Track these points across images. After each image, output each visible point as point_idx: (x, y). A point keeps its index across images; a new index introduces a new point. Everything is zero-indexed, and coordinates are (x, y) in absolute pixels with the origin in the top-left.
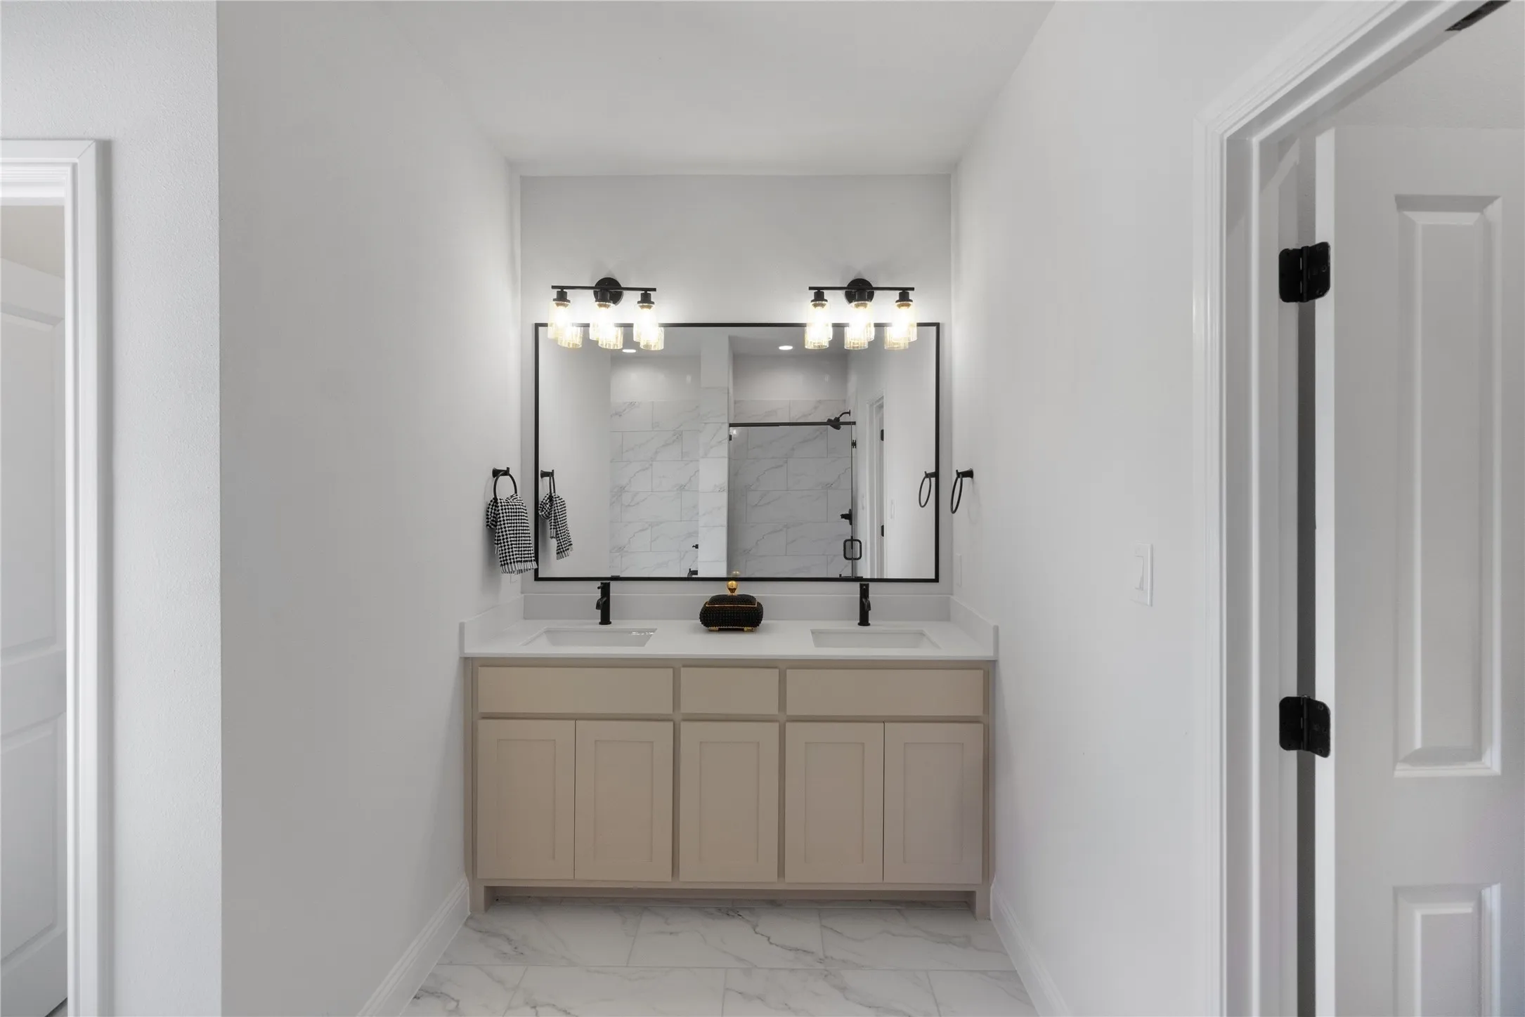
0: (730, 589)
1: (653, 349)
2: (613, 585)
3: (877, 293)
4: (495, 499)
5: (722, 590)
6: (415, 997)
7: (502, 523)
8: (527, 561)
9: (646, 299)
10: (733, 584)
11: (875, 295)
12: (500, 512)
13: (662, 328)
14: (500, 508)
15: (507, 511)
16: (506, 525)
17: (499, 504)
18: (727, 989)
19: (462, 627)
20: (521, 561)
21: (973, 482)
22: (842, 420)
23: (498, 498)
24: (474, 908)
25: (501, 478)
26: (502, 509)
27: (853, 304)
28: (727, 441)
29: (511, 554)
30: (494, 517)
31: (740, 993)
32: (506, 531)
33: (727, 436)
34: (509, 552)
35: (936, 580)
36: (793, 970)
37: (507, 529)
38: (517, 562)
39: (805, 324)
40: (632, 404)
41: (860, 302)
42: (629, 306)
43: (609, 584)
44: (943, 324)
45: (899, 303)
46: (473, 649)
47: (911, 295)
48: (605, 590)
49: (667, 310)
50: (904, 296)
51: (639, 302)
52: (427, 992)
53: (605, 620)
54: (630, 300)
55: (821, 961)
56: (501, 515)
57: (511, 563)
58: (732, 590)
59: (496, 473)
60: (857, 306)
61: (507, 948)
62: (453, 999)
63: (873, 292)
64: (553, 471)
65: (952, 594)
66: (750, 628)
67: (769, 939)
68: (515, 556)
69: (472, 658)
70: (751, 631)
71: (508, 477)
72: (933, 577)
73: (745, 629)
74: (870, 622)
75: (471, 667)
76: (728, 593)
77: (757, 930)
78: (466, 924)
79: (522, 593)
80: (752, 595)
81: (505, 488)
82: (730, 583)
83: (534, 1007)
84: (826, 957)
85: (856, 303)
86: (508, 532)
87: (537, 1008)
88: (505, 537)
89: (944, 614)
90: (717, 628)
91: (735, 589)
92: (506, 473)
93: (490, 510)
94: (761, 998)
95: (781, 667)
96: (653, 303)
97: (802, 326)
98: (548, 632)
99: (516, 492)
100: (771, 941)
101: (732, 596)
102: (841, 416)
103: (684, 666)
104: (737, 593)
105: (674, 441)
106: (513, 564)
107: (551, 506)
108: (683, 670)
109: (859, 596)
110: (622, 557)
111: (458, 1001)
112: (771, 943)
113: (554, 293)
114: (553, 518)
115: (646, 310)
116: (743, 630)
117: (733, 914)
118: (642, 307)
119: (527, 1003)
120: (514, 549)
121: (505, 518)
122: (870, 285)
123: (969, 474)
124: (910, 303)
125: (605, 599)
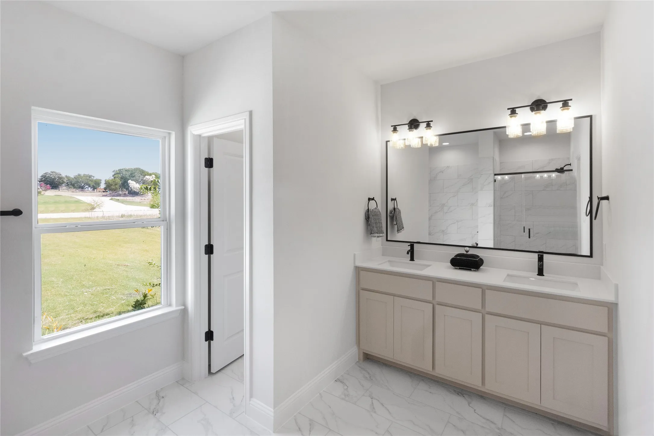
0: (466, 251)
1: (434, 146)
2: (415, 245)
3: (549, 105)
4: (368, 209)
5: (462, 251)
6: (335, 381)
7: (371, 219)
8: (380, 233)
9: (428, 125)
10: (467, 249)
11: (548, 106)
12: (370, 214)
13: (438, 137)
14: (370, 212)
15: (372, 213)
16: (372, 219)
17: (370, 211)
18: (449, 422)
19: (355, 255)
20: (378, 233)
21: (609, 202)
22: (565, 169)
23: (369, 209)
24: (359, 359)
25: (371, 201)
26: (371, 213)
27: (534, 112)
28: (492, 183)
29: (373, 230)
30: (368, 216)
31: (454, 426)
32: (372, 221)
33: (493, 180)
34: (373, 229)
35: (591, 256)
36: (483, 427)
37: (372, 220)
38: (376, 233)
39: (506, 126)
40: (448, 167)
41: (537, 112)
42: (422, 129)
43: (413, 244)
44: (595, 116)
45: (562, 108)
46: (359, 264)
47: (570, 103)
48: (412, 246)
49: (438, 129)
50: (565, 104)
51: (425, 127)
52: (339, 380)
53: (412, 259)
54: (423, 126)
55: (499, 429)
56: (370, 215)
57: (373, 233)
58: (467, 251)
59: (369, 199)
60: (535, 113)
61: (368, 376)
62: (346, 385)
63: (547, 105)
64: (396, 198)
65: (602, 265)
66: (474, 269)
67: (475, 410)
68: (375, 231)
69: (359, 267)
70: (475, 271)
71: (374, 201)
72: (589, 255)
73: (472, 269)
74: (544, 274)
75: (358, 270)
76: (465, 253)
77: (470, 405)
78: (356, 364)
79: (382, 245)
80: (477, 255)
81: (372, 205)
82: (466, 248)
83: (372, 399)
84: (502, 428)
85: (535, 112)
86: (372, 222)
87: (373, 399)
88: (371, 223)
89: (598, 276)
90: (458, 268)
91: (468, 251)
92: (373, 199)
93: (366, 213)
94: (463, 432)
95: (483, 288)
96: (431, 127)
97: (505, 127)
98: (389, 261)
99: (377, 206)
100: (476, 411)
101: (467, 254)
102: (564, 166)
103: (437, 281)
104: (469, 253)
105: (469, 183)
106: (374, 234)
107: (394, 212)
108: (437, 283)
109: (537, 260)
110: (443, 235)
111: (348, 387)
112: (475, 412)
113: (392, 128)
114: (395, 218)
115: (428, 130)
116: (471, 270)
117: (461, 395)
118: (427, 129)
119: (370, 396)
120: (375, 228)
121: (372, 216)
122: (546, 101)
123: (607, 198)
124: (569, 107)
125: (412, 250)
